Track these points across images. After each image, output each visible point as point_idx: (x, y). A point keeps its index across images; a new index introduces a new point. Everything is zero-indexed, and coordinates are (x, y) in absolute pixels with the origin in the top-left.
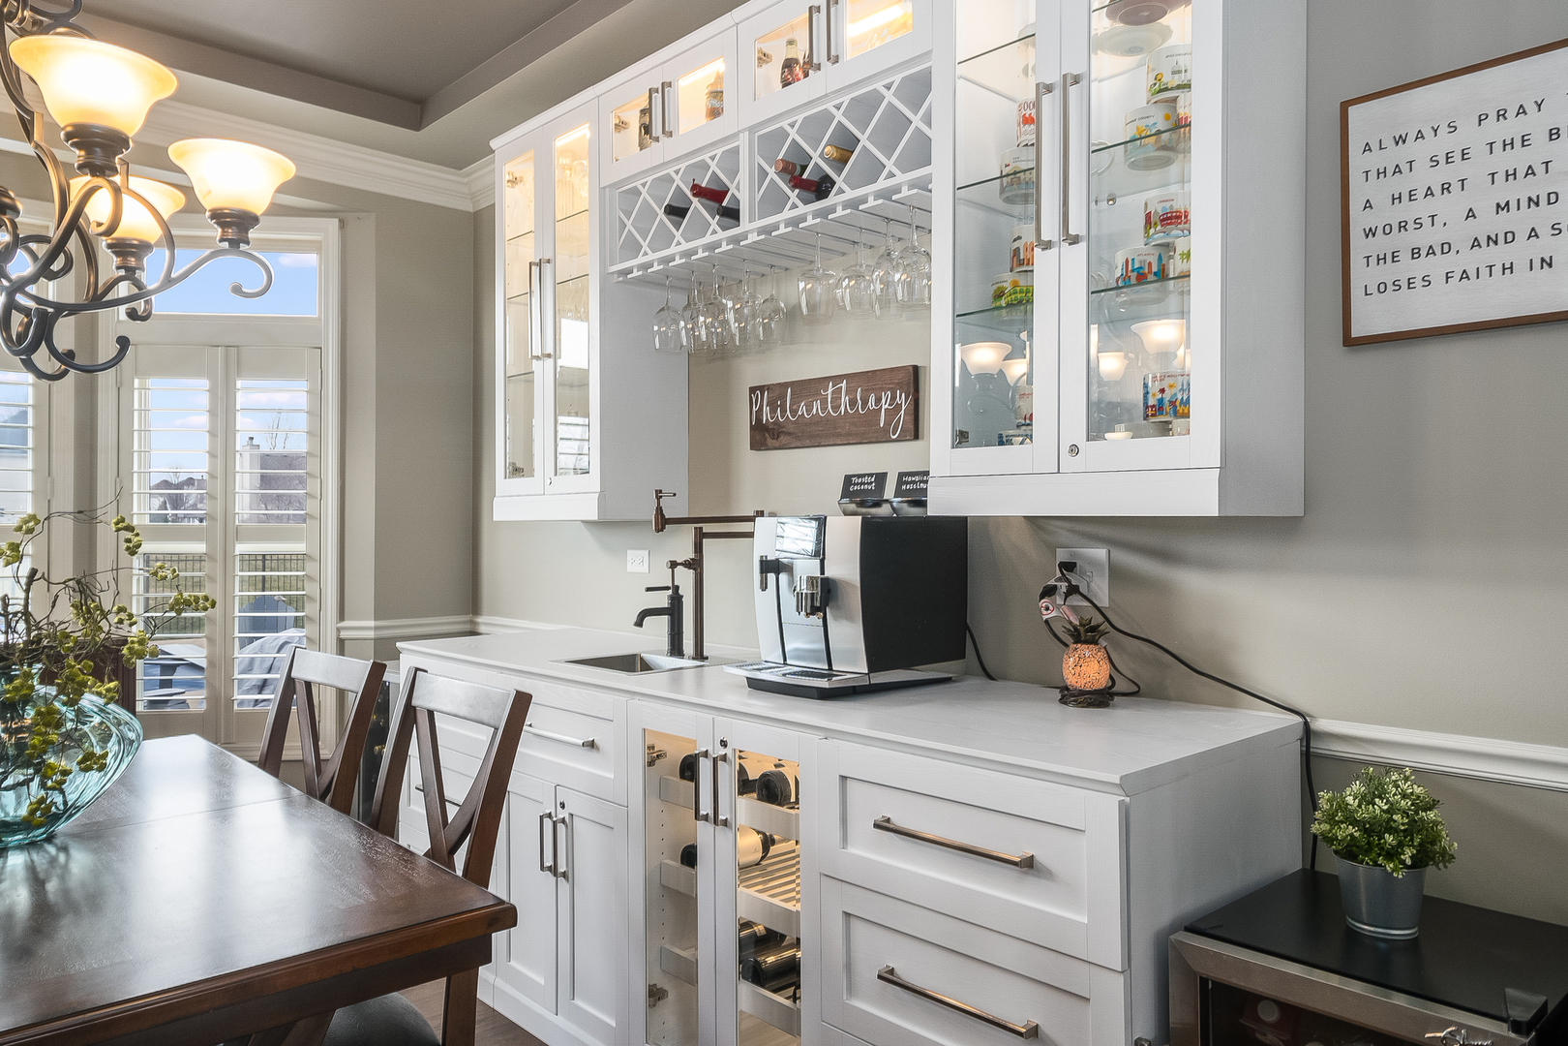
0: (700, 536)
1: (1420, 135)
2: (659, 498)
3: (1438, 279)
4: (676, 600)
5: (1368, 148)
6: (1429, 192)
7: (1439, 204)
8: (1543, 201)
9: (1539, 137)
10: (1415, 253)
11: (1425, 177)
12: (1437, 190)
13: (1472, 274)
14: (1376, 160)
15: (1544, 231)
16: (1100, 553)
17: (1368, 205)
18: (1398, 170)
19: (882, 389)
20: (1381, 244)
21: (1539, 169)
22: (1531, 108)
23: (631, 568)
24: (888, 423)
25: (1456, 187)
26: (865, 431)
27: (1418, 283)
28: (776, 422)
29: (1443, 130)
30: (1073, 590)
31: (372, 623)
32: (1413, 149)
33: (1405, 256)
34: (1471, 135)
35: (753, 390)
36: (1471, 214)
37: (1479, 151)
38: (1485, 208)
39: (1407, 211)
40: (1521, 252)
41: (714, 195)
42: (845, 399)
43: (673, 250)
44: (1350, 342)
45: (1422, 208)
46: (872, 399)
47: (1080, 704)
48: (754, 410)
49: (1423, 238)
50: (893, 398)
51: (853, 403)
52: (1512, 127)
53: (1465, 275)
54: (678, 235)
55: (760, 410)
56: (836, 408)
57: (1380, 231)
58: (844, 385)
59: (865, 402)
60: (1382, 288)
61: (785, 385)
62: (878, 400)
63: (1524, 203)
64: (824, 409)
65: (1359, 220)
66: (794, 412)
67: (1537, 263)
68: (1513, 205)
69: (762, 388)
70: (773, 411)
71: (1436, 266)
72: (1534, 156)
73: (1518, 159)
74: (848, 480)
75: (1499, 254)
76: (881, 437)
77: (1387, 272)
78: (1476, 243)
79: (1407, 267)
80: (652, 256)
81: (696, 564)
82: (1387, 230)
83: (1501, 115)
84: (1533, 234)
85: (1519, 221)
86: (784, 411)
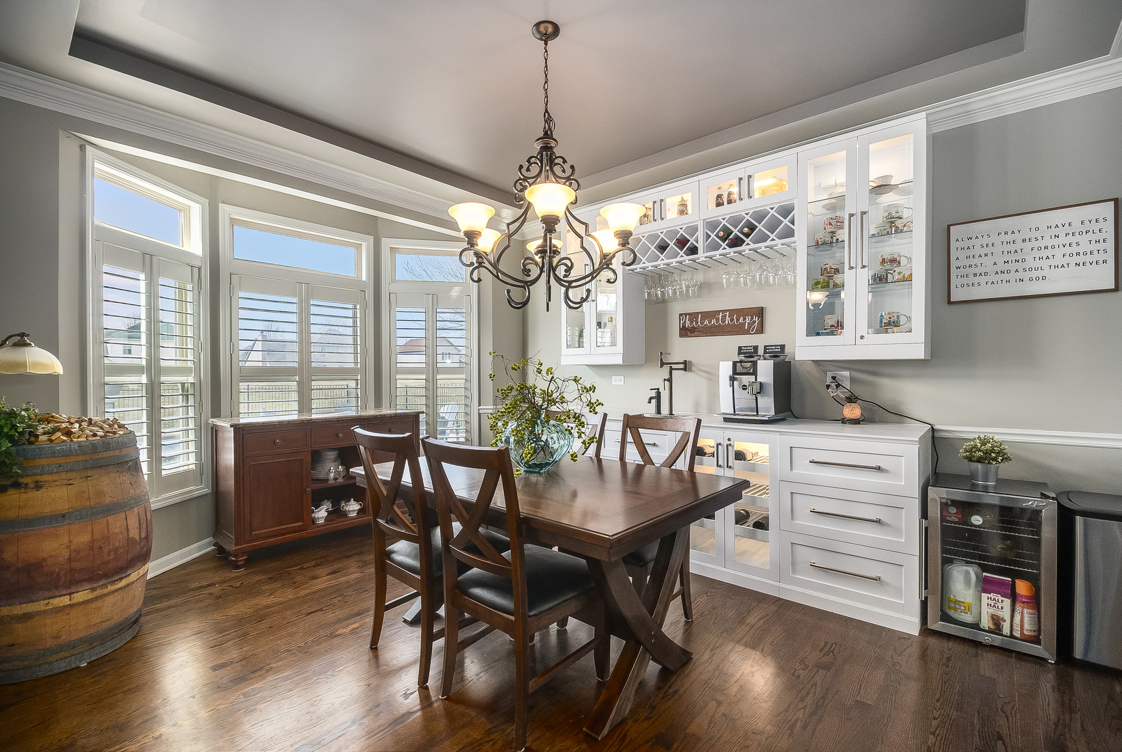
0: (671, 369)
1: (977, 237)
2: (661, 355)
3: (983, 284)
4: (659, 394)
5: (957, 240)
6: (980, 256)
7: (984, 260)
8: (1020, 261)
9: (1019, 241)
10: (975, 275)
11: (978, 251)
12: (983, 256)
13: (995, 283)
14: (960, 244)
15: (1021, 270)
16: (847, 373)
17: (957, 259)
18: (969, 248)
19: (746, 315)
20: (961, 272)
21: (1019, 251)
22: (1016, 232)
23: (614, 383)
24: (749, 328)
25: (990, 255)
26: (739, 330)
27: (976, 284)
28: (693, 327)
29: (985, 237)
30: (838, 386)
31: (492, 407)
32: (974, 241)
33: (971, 276)
34: (994, 238)
35: (681, 315)
36: (995, 263)
37: (998, 243)
38: (1000, 262)
39: (972, 261)
40: (1012, 276)
41: (682, 242)
42: (728, 319)
43: (659, 262)
44: (950, 302)
45: (977, 261)
46: (742, 319)
47: (850, 423)
48: (682, 322)
49: (978, 271)
50: (752, 318)
51: (732, 320)
52: (1010, 237)
53: (993, 283)
54: (662, 257)
55: (685, 322)
56: (723, 321)
57: (962, 267)
58: (728, 313)
59: (738, 320)
60: (963, 286)
61: (699, 313)
62: (744, 319)
63: (1014, 261)
64: (717, 322)
65: (954, 264)
66: (702, 323)
67: (1018, 280)
68: (1010, 262)
69: (686, 314)
70: (691, 323)
71: (983, 279)
72: (1018, 246)
73: (1012, 247)
74: (740, 348)
75: (1005, 277)
76: (747, 332)
77: (965, 281)
78: (997, 273)
79: (972, 279)
80: (647, 264)
81: (670, 380)
82: (965, 267)
83: (1006, 233)
84: (1017, 271)
85: (1012, 266)
86: (697, 323)
